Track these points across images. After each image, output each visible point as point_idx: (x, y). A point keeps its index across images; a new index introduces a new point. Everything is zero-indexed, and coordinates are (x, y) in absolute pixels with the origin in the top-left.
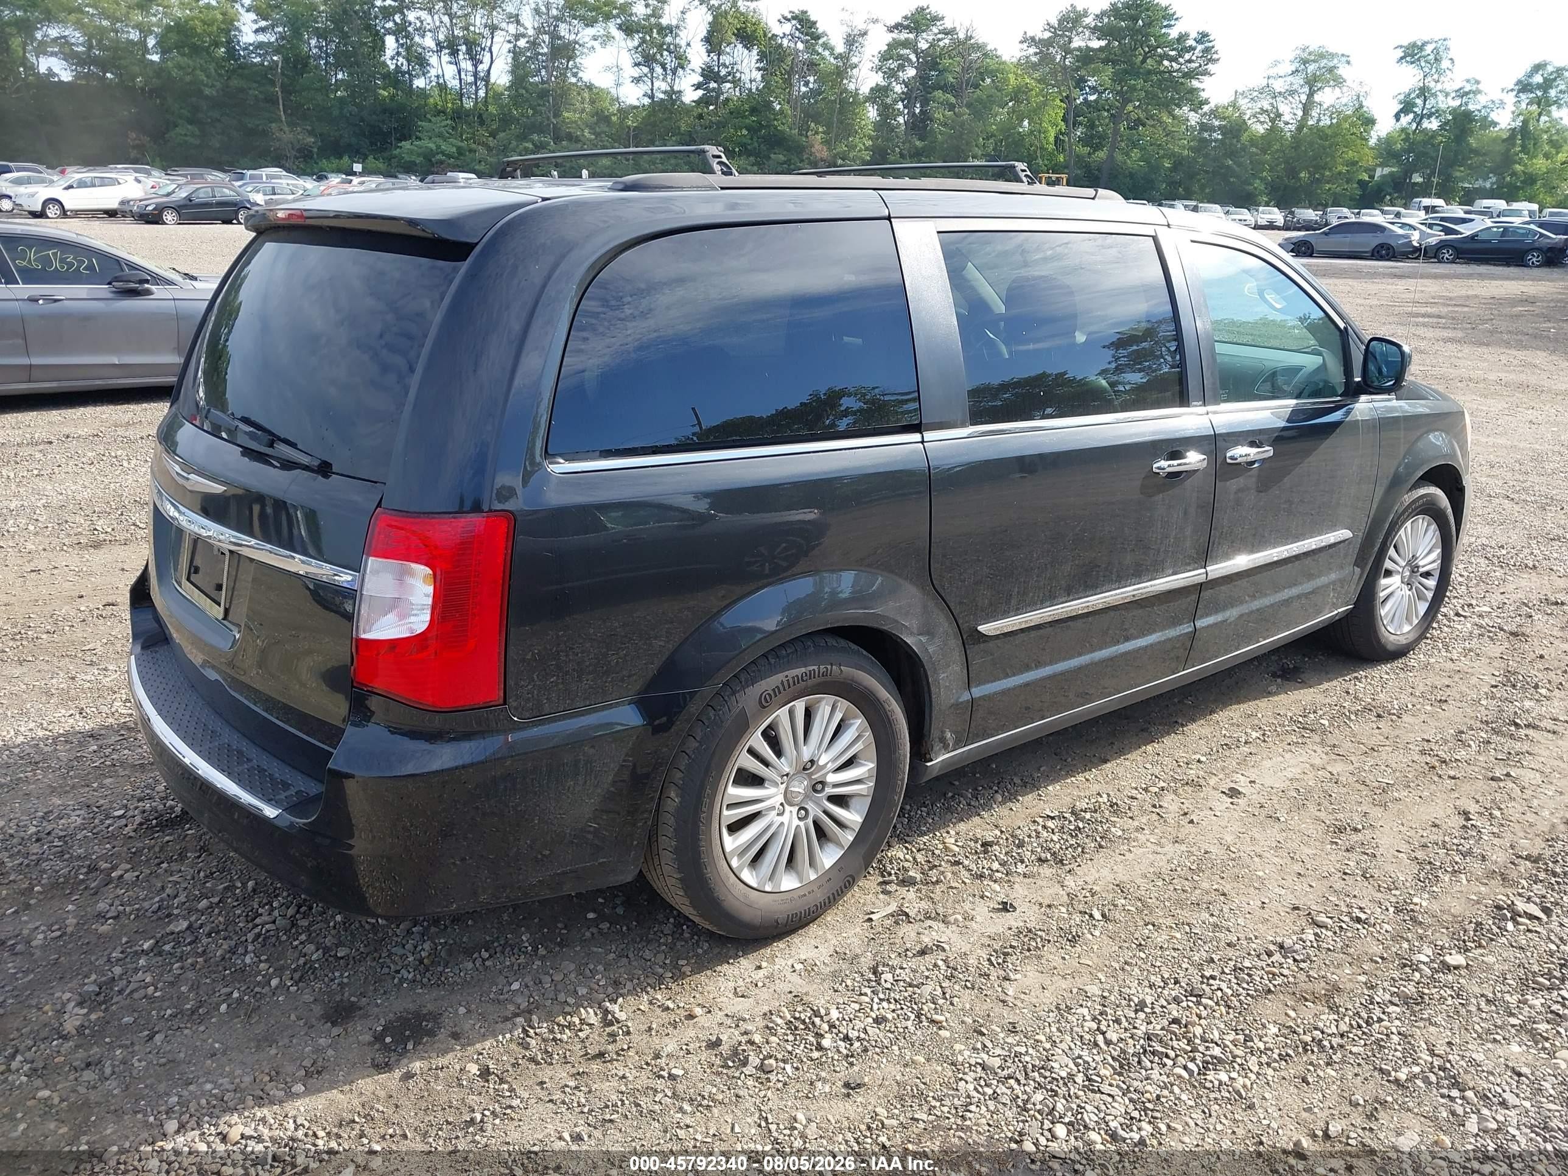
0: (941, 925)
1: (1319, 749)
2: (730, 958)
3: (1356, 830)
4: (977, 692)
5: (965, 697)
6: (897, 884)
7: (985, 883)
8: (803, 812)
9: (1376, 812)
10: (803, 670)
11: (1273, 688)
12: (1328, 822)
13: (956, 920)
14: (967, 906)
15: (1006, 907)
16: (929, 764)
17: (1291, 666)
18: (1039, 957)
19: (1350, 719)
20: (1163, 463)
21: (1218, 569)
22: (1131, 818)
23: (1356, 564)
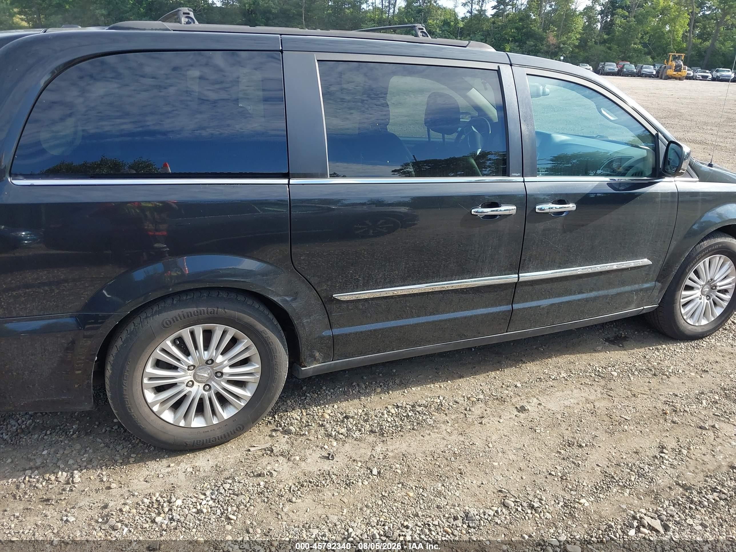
0: (285, 460)
1: (599, 390)
2: (158, 458)
3: (580, 446)
4: (337, 331)
5: (328, 333)
6: (281, 432)
7: (330, 440)
8: (208, 387)
9: (603, 437)
10: (195, 309)
11: (599, 348)
12: (566, 438)
13: (295, 459)
14: (308, 452)
15: (329, 457)
16: (303, 369)
17: (623, 336)
18: (319, 491)
19: (633, 374)
20: (480, 210)
21: (527, 276)
22: (446, 414)
23: (658, 280)
